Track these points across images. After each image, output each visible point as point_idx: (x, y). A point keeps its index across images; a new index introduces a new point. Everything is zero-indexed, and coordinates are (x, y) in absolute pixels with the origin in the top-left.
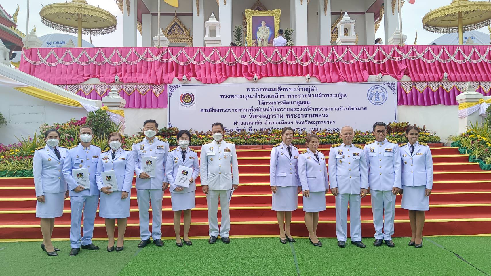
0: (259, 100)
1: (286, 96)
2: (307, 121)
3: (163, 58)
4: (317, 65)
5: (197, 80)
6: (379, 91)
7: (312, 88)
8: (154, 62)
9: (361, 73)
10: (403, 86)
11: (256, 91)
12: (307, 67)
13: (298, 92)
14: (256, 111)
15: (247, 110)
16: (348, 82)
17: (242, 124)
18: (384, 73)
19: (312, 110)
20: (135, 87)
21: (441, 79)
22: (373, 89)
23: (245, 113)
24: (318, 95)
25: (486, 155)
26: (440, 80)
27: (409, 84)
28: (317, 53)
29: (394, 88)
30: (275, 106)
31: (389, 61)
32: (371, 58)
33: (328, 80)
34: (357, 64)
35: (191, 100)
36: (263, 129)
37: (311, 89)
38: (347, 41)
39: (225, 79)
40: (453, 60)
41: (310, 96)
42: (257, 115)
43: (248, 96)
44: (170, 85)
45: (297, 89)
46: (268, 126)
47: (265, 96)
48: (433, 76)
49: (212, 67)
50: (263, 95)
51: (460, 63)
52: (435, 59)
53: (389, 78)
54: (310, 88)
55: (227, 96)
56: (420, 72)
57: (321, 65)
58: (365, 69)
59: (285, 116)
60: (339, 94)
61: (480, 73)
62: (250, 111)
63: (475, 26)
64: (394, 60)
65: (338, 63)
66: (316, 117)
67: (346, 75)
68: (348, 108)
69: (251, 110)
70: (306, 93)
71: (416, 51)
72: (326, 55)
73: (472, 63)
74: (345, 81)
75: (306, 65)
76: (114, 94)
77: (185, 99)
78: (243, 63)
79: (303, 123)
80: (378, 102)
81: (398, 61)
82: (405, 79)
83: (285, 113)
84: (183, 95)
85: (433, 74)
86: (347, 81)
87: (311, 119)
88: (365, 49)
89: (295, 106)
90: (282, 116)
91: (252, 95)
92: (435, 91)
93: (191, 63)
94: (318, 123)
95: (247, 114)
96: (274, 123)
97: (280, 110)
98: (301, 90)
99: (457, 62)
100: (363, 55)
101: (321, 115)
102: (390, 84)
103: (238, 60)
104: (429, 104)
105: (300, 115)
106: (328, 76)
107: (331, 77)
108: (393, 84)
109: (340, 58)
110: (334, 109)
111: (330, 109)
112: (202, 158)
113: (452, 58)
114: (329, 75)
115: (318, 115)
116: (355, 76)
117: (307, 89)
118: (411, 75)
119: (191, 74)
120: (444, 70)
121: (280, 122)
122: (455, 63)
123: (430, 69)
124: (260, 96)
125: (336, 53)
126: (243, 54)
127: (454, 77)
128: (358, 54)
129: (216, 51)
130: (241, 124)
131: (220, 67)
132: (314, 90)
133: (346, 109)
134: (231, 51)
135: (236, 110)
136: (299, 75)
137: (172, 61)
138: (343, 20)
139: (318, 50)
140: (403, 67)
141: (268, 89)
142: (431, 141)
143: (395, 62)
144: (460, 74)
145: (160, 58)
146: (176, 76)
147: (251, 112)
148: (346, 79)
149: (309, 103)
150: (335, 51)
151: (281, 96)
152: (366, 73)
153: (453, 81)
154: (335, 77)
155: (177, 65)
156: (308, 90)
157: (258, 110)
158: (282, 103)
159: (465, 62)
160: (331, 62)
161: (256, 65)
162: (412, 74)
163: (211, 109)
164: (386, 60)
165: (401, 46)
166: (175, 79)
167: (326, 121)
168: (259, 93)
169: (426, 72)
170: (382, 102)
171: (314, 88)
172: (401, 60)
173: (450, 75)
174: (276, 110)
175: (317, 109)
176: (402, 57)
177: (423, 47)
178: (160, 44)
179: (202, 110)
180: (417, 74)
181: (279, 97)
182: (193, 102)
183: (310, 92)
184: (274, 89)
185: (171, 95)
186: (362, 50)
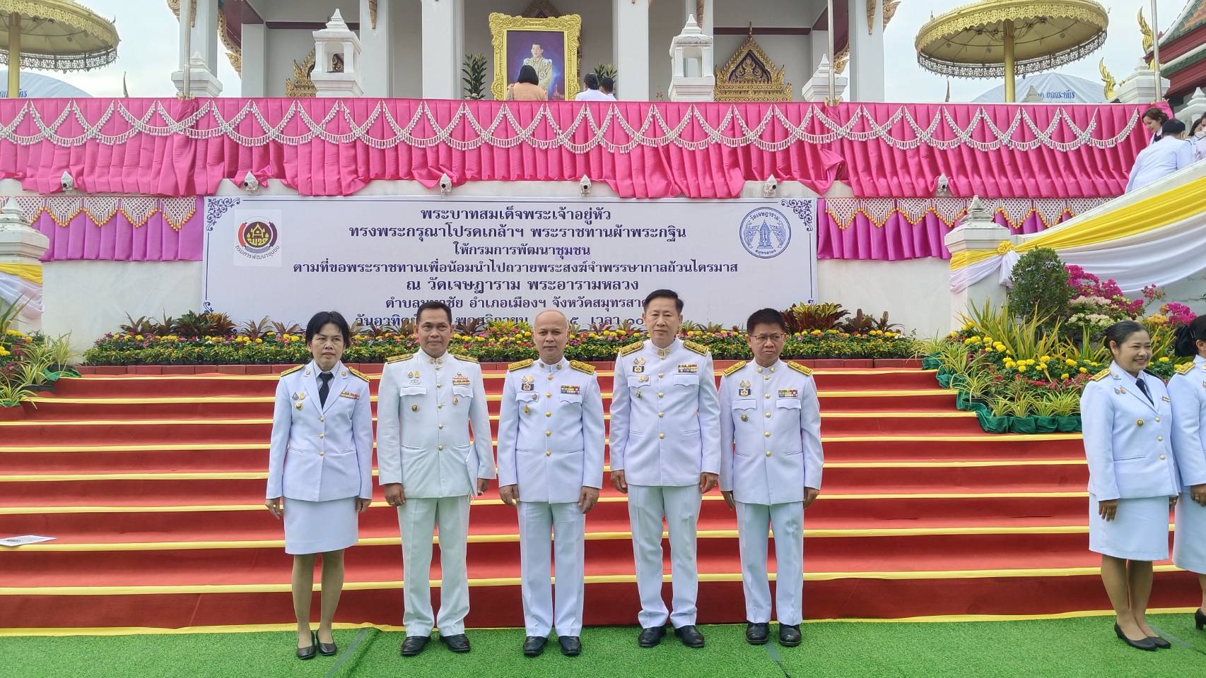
0: (456, 243)
1: (528, 233)
2: (584, 300)
3: (196, 126)
4: (612, 151)
5: (284, 184)
6: (771, 221)
7: (598, 211)
8: (172, 136)
9: (724, 176)
10: (832, 210)
11: (448, 217)
12: (587, 155)
13: (559, 223)
14: (445, 270)
15: (423, 269)
16: (690, 197)
17: (408, 305)
18: (784, 176)
19: (597, 269)
20: (117, 205)
21: (931, 191)
22: (755, 217)
23: (415, 277)
24: (611, 230)
25: (996, 391)
26: (929, 194)
27: (848, 203)
28: (612, 119)
29: (808, 215)
30: (499, 259)
31: (800, 143)
32: (752, 136)
33: (639, 191)
34: (717, 151)
35: (267, 240)
36: (465, 318)
37: (593, 216)
38: (691, 90)
39: (362, 184)
40: (965, 143)
41: (591, 233)
42: (449, 282)
43: (424, 231)
44: (212, 198)
45: (557, 215)
46: (479, 312)
47: (472, 231)
48: (912, 184)
49: (330, 151)
50: (465, 230)
51: (984, 150)
52: (918, 139)
53: (795, 189)
54: (592, 211)
55: (367, 230)
56: (877, 174)
57: (621, 152)
58: (735, 164)
59: (524, 286)
60: (667, 229)
61: (1034, 177)
62: (432, 270)
63: (1051, 61)
64: (812, 142)
65: (667, 148)
66: (605, 288)
67: (686, 179)
68: (690, 266)
69: (434, 267)
70: (581, 224)
71: (870, 118)
72: (637, 125)
73: (1016, 151)
74: (682, 194)
75: (585, 152)
76: (8, 219)
77: (251, 237)
78: (416, 142)
79: (572, 304)
80: (766, 250)
81: (823, 145)
82: (839, 190)
83: (524, 278)
84: (247, 225)
85: (911, 179)
86: (688, 195)
87: (593, 295)
88: (736, 112)
89: (550, 259)
90: (516, 286)
91: (436, 229)
92: (917, 222)
93: (274, 140)
94: (610, 304)
95: (424, 277)
96: (495, 304)
97: (510, 269)
98: (568, 216)
99: (976, 146)
100: (733, 128)
101: (619, 285)
102: (799, 204)
103: (403, 134)
104: (900, 256)
105: (564, 283)
106: (638, 180)
107: (645, 184)
108: (808, 204)
109: (672, 135)
110: (654, 269)
111: (644, 269)
112: (385, 399)
113: (964, 136)
114: (641, 177)
115: (612, 285)
116: (708, 181)
117: (583, 215)
118: (853, 179)
119: (271, 169)
120: (941, 168)
121: (510, 301)
122: (972, 151)
123: (906, 165)
124: (456, 232)
125: (662, 122)
126: (416, 117)
127: (967, 187)
128: (719, 125)
129: (343, 109)
130: (405, 306)
131: (352, 152)
132: (601, 218)
133: (684, 268)
134: (384, 110)
135: (393, 268)
136: (566, 177)
137: (220, 134)
138: (683, 35)
139: (616, 112)
140: (831, 159)
141: (479, 214)
142: (896, 354)
143: (813, 147)
144: (981, 178)
145: (187, 126)
146: (231, 174)
147: (434, 274)
148: (685, 190)
149: (586, 251)
150: (658, 116)
151: (515, 231)
152: (737, 174)
153: (964, 198)
154: (657, 183)
155: (235, 146)
156: (585, 217)
157: (452, 268)
158: (517, 251)
159: (997, 148)
160: (648, 144)
161: (450, 149)
162: (856, 178)
163: (324, 265)
164: (792, 140)
165: (831, 104)
166: (227, 181)
167: (632, 301)
168: (456, 224)
169: (895, 173)
170: (778, 250)
171: (603, 211)
172: (828, 141)
173: (956, 182)
174: (502, 269)
175: (608, 268)
176: (832, 134)
177: (889, 109)
178: (189, 90)
179: (298, 268)
180: (869, 178)
181: (508, 233)
182: (272, 244)
183: (591, 223)
184: (497, 212)
185: (212, 226)
186: (729, 115)
